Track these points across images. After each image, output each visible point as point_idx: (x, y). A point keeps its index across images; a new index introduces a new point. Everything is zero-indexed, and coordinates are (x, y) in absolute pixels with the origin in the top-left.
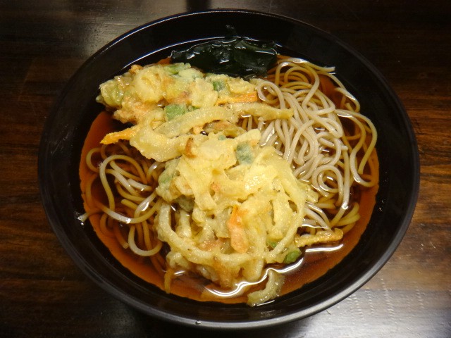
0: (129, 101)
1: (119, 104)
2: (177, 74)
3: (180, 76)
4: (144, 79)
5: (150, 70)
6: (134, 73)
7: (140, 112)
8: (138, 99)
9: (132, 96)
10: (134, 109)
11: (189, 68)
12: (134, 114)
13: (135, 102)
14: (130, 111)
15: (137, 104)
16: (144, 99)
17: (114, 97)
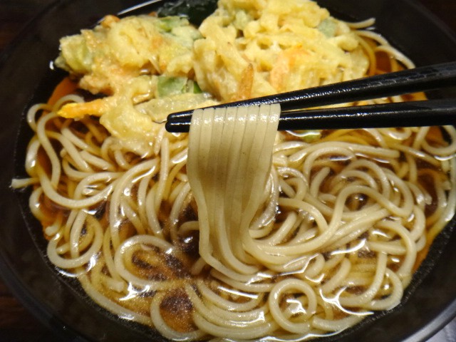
0: (101, 63)
1: (88, 68)
2: (169, 31)
3: (174, 35)
4: (122, 34)
5: (131, 22)
6: (108, 27)
7: (116, 80)
8: (115, 61)
9: (106, 57)
10: (109, 74)
11: (185, 25)
12: (108, 81)
13: (110, 65)
14: (103, 76)
15: (114, 67)
16: (123, 61)
17: (80, 57)
